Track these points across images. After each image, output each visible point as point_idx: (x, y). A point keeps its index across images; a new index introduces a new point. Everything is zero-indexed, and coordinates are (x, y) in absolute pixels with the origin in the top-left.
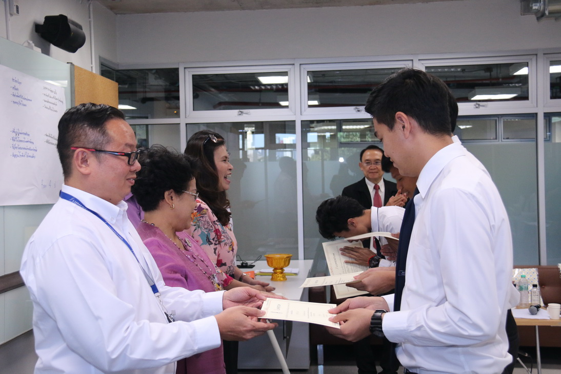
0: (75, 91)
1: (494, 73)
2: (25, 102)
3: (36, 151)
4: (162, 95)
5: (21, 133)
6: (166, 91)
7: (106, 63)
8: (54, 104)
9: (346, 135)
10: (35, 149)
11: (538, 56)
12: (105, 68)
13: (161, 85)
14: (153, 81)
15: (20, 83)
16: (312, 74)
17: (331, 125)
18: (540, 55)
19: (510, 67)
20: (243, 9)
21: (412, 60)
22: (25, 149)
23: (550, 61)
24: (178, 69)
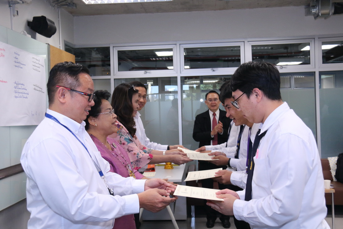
0: (50, 60)
1: (289, 50)
2: (22, 66)
4: (100, 63)
5: (19, 84)
6: (102, 61)
7: (68, 44)
8: (38, 67)
9: (204, 87)
10: (27, 93)
11: (315, 39)
12: (67, 47)
13: (100, 58)
14: (95, 55)
15: (19, 55)
16: (186, 50)
17: (196, 81)
18: (317, 39)
19: (299, 46)
20: (147, 12)
21: (244, 42)
22: (22, 93)
23: (322, 42)
24: (109, 47)
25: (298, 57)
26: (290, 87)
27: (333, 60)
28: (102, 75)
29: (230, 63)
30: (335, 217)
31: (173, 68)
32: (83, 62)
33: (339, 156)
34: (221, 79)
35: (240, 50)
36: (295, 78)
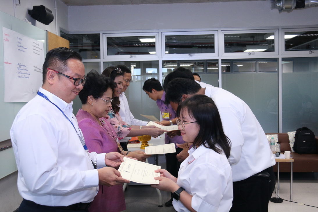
1: (255, 39)
2: (24, 49)
3: (30, 75)
4: (90, 48)
5: (22, 66)
6: (93, 46)
7: (63, 31)
8: (38, 51)
10: (29, 73)
12: (62, 34)
13: (90, 43)
14: (85, 41)
15: (22, 40)
17: (174, 64)
18: (280, 29)
20: (133, 4)
21: (218, 31)
22: (24, 73)
23: (285, 32)
24: (99, 34)
25: (262, 45)
26: (255, 71)
27: (292, 48)
28: (92, 58)
29: (204, 49)
30: (293, 182)
31: (155, 53)
32: (76, 46)
33: (297, 131)
34: (195, 63)
35: (214, 38)
36: (259, 63)
